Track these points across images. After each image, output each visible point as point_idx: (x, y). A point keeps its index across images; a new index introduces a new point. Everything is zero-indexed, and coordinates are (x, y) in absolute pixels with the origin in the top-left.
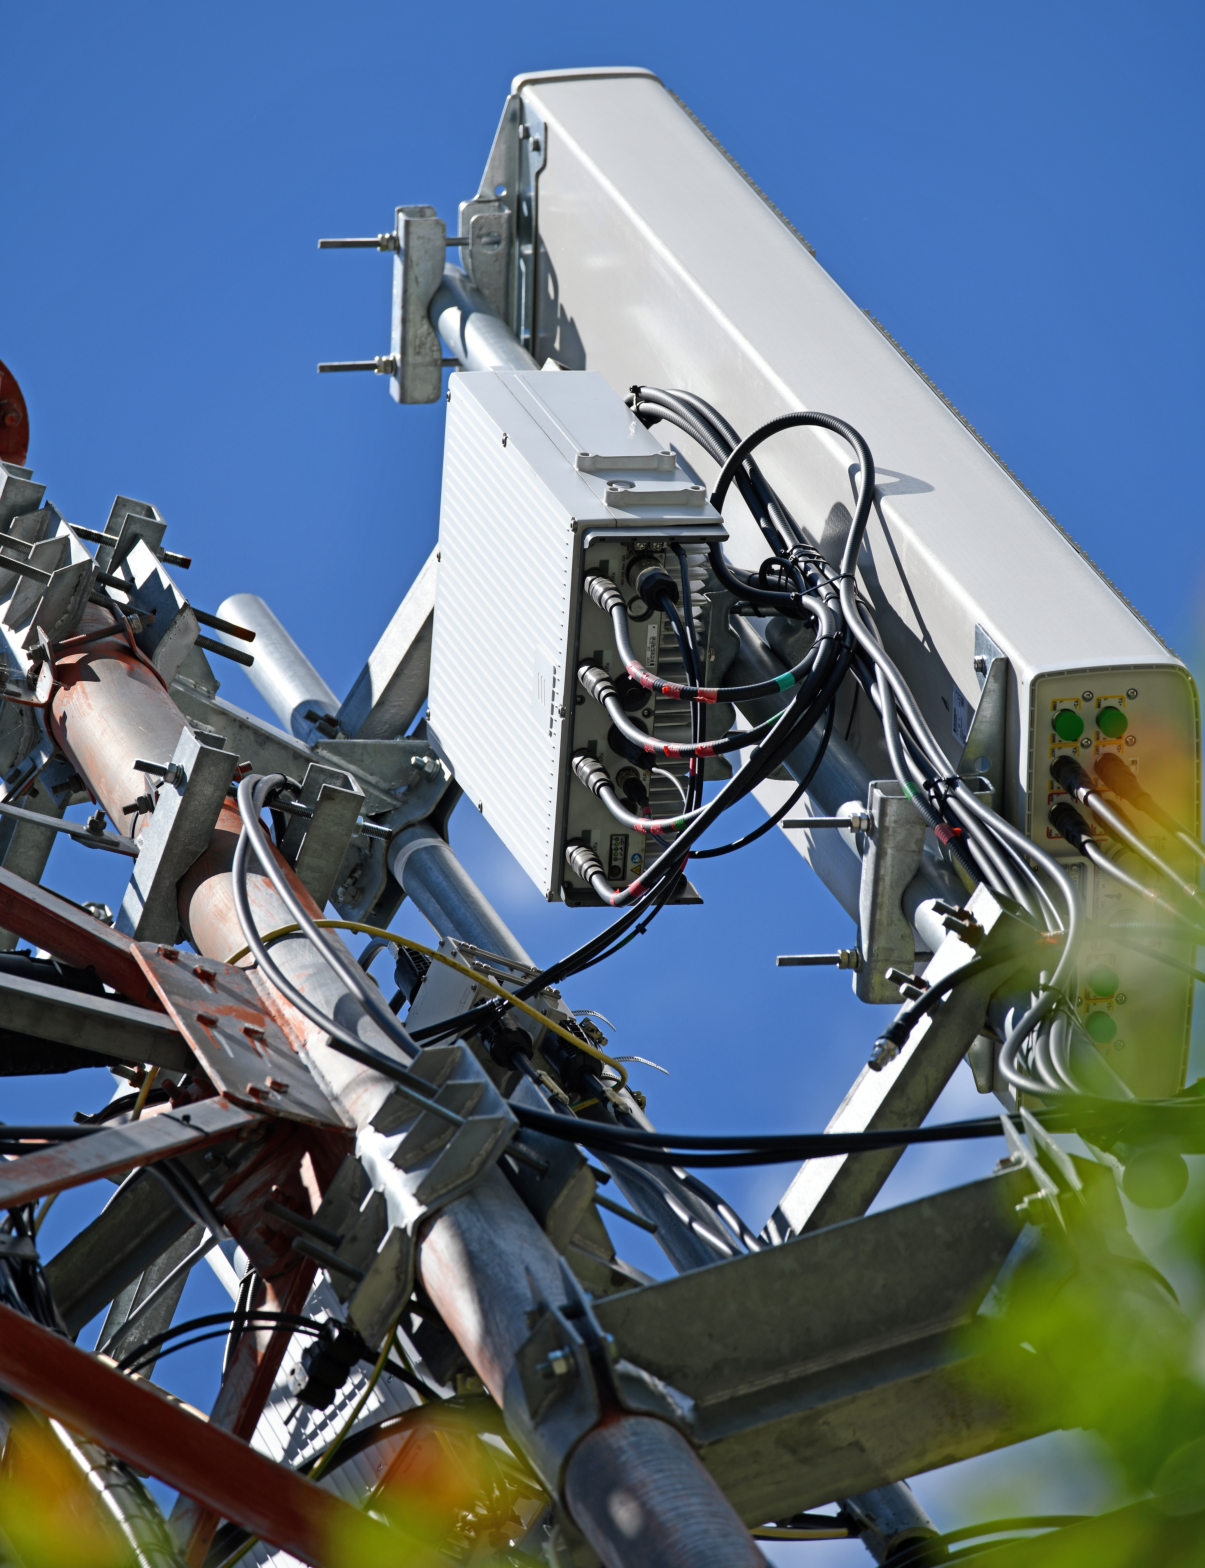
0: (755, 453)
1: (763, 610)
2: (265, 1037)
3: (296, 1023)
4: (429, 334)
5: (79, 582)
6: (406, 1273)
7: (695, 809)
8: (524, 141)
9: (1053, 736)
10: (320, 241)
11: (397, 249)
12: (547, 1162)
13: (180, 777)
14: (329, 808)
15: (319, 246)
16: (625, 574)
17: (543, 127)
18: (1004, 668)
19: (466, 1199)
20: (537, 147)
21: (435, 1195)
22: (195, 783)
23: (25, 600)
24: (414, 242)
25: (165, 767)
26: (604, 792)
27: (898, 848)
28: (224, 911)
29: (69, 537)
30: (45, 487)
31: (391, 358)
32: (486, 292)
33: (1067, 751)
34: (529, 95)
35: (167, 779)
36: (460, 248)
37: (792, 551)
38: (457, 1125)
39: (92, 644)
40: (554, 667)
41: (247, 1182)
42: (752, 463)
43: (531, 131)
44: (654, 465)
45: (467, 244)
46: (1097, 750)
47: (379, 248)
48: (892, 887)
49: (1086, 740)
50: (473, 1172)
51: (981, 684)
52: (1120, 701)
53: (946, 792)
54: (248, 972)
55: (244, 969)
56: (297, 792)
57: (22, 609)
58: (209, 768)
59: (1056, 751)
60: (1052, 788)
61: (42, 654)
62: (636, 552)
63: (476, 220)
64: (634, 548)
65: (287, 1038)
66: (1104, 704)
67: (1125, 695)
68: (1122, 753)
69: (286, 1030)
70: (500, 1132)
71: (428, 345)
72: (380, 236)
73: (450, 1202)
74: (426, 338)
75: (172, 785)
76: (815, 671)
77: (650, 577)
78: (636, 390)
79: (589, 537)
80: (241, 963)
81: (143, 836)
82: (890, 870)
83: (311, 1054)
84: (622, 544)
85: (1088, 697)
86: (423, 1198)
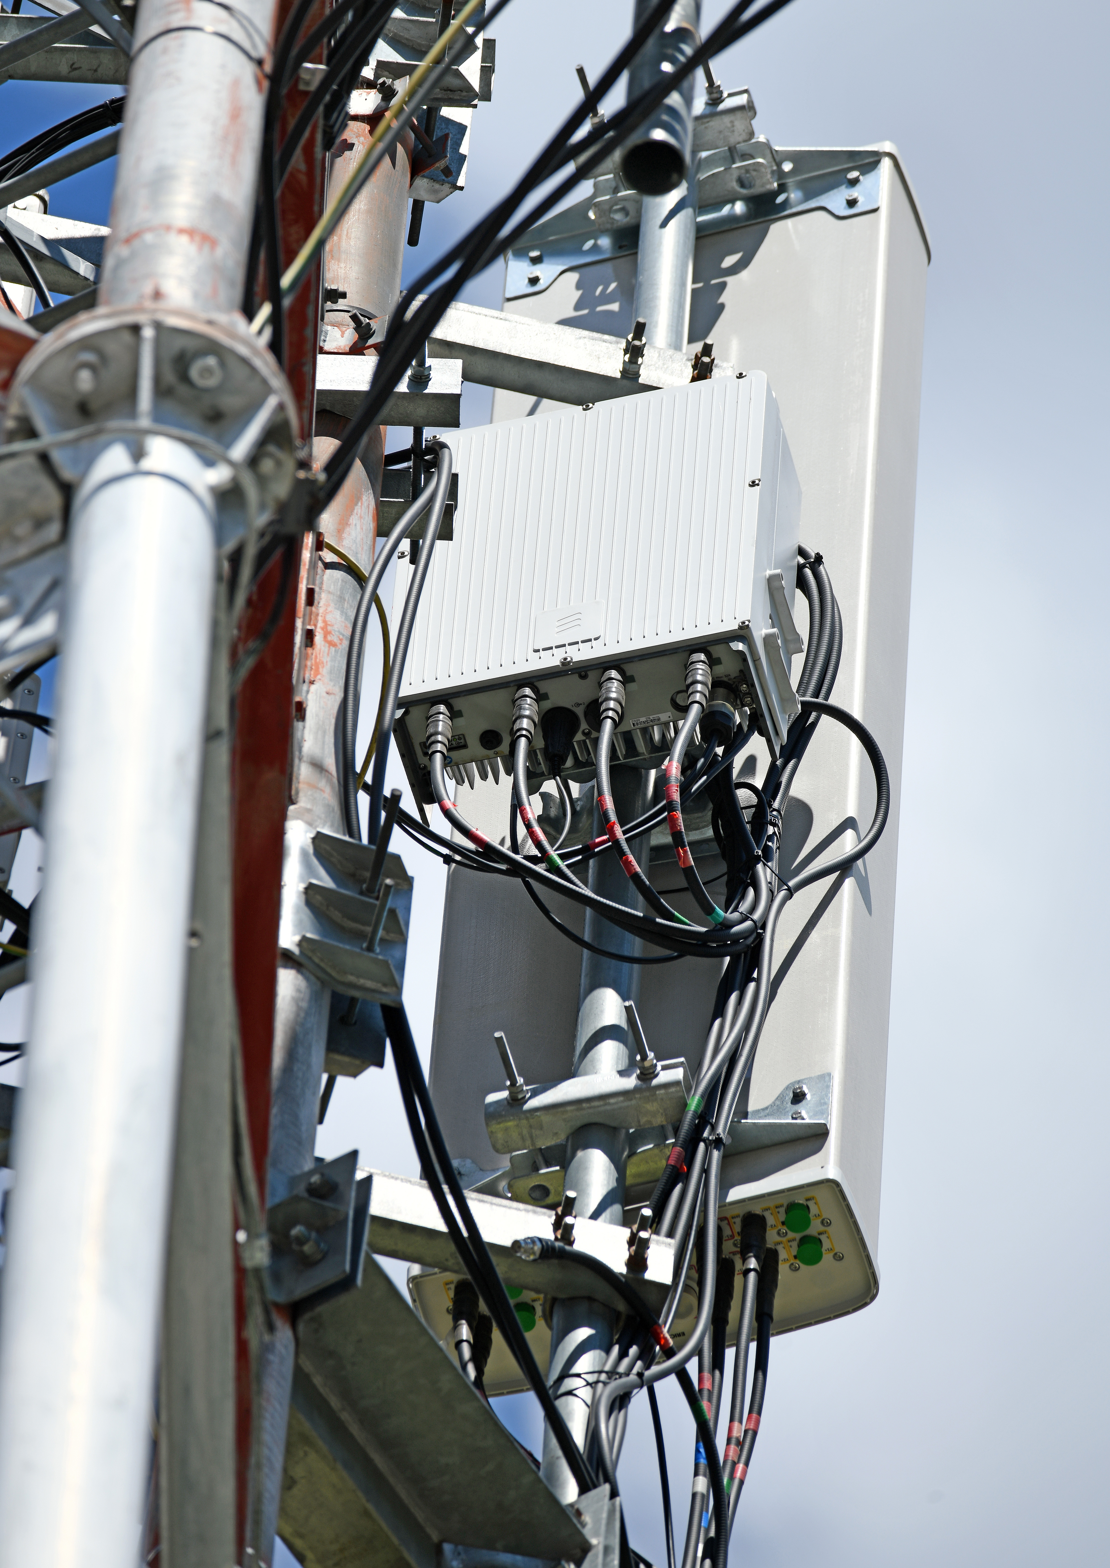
0: (825, 718)
3: (318, 657)
8: (846, 181)
9: (781, 1206)
12: (356, 1022)
13: (422, 380)
16: (714, 682)
17: (875, 207)
20: (850, 202)
22: (424, 399)
24: (727, 119)
26: (524, 741)
27: (638, 1107)
32: (701, 194)
33: (770, 1220)
34: (885, 166)
40: (600, 636)
43: (858, 187)
44: (790, 635)
46: (779, 1243)
48: (600, 1113)
49: (784, 1231)
51: (782, 1100)
52: (830, 1249)
53: (707, 1138)
58: (442, 406)
59: (769, 1212)
60: (733, 1218)
61: (389, 94)
62: (739, 686)
63: (762, 164)
64: (740, 682)
66: (823, 1238)
67: (835, 1251)
68: (782, 1264)
73: (311, 972)
76: (732, 933)
78: (819, 559)
79: (740, 647)
83: (310, 696)
84: (741, 671)
85: (826, 1223)
86: (304, 945)
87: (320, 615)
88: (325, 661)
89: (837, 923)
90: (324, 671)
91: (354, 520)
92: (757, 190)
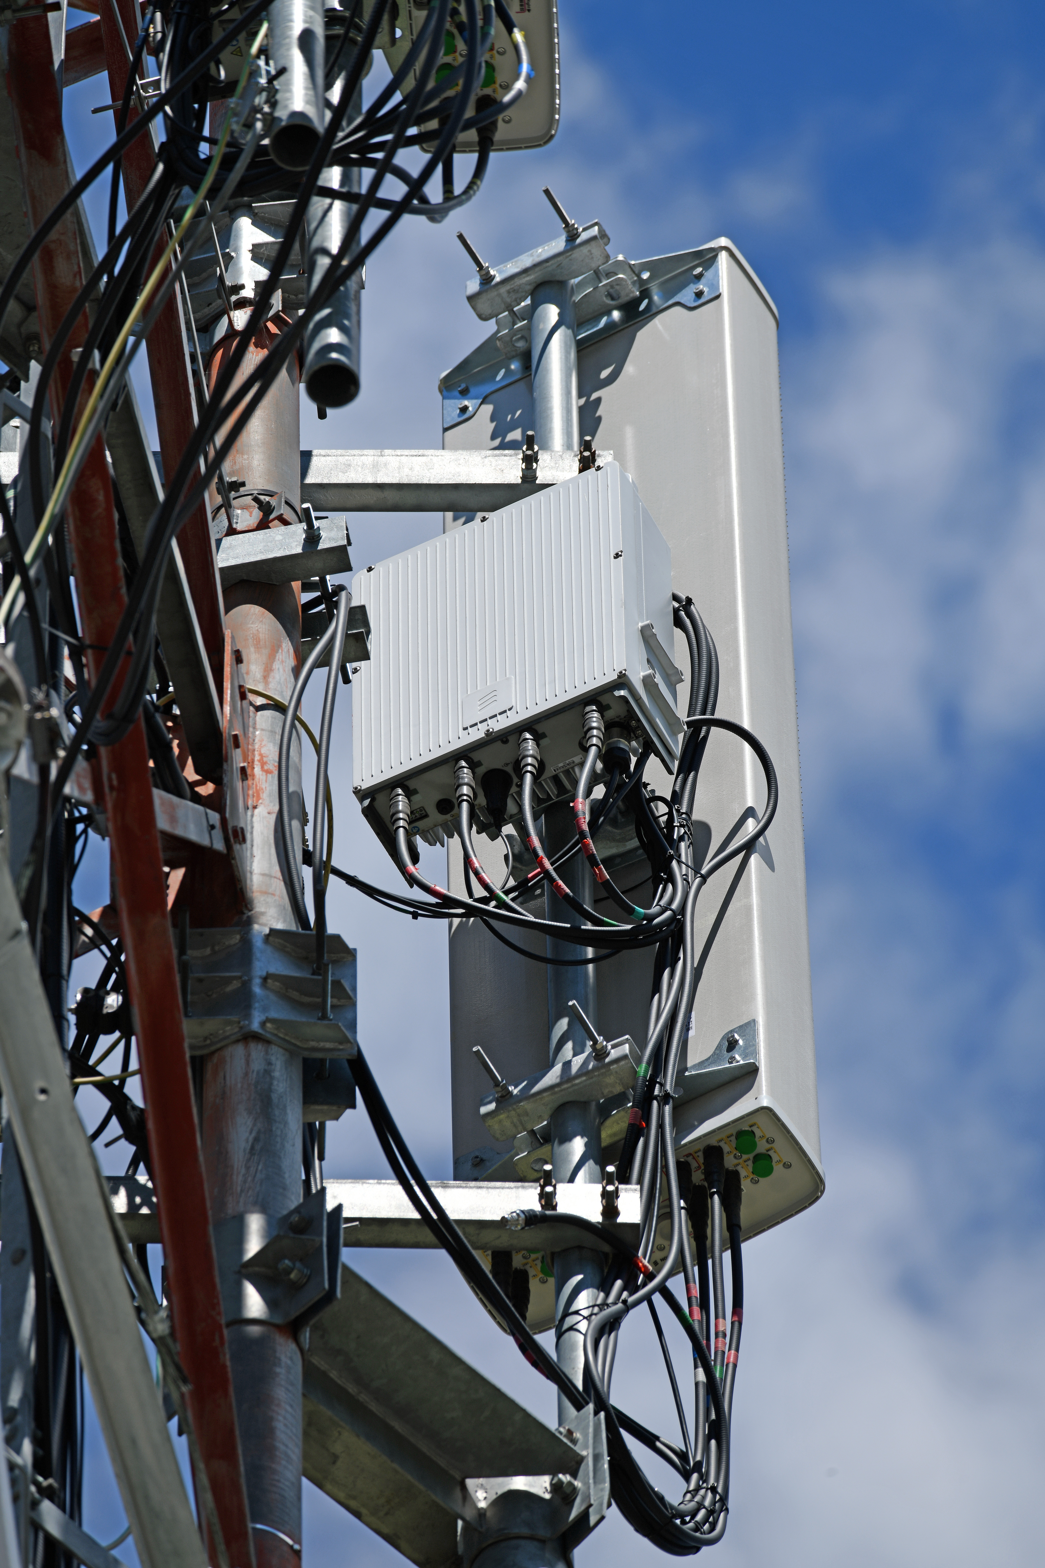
0: (714, 730)
3: (258, 785)
4: (526, 292)
6: (212, 1044)
8: (691, 278)
9: (732, 1135)
10: (548, 188)
11: (571, 239)
13: (315, 541)
16: (608, 724)
17: (716, 290)
18: (751, 1070)
19: (288, 1056)
20: (699, 293)
21: (276, 1032)
22: (318, 555)
24: (585, 250)
33: (726, 1148)
34: (726, 263)
37: (683, 813)
40: (514, 707)
42: (707, 735)
43: (703, 280)
44: (670, 672)
46: (739, 1165)
47: (562, 223)
48: (570, 1093)
49: (741, 1155)
50: (306, 1046)
51: (719, 1050)
52: (779, 1161)
53: (659, 1096)
54: (252, 710)
55: (251, 706)
58: (334, 557)
59: (723, 1142)
60: (696, 1153)
63: (622, 278)
64: (629, 720)
65: (248, 790)
66: (771, 1153)
67: (784, 1162)
68: (744, 1180)
69: (250, 782)
70: (341, 1047)
71: (518, 295)
73: (279, 1046)
74: (522, 291)
75: (305, 538)
76: (655, 924)
77: (623, 749)
78: (689, 601)
79: (622, 693)
80: (252, 698)
82: (579, 1087)
83: (254, 819)
84: (628, 711)
85: (770, 1141)
86: (269, 1025)
87: (256, 750)
88: (264, 787)
89: (748, 894)
90: (264, 795)
91: (276, 665)
92: (624, 299)
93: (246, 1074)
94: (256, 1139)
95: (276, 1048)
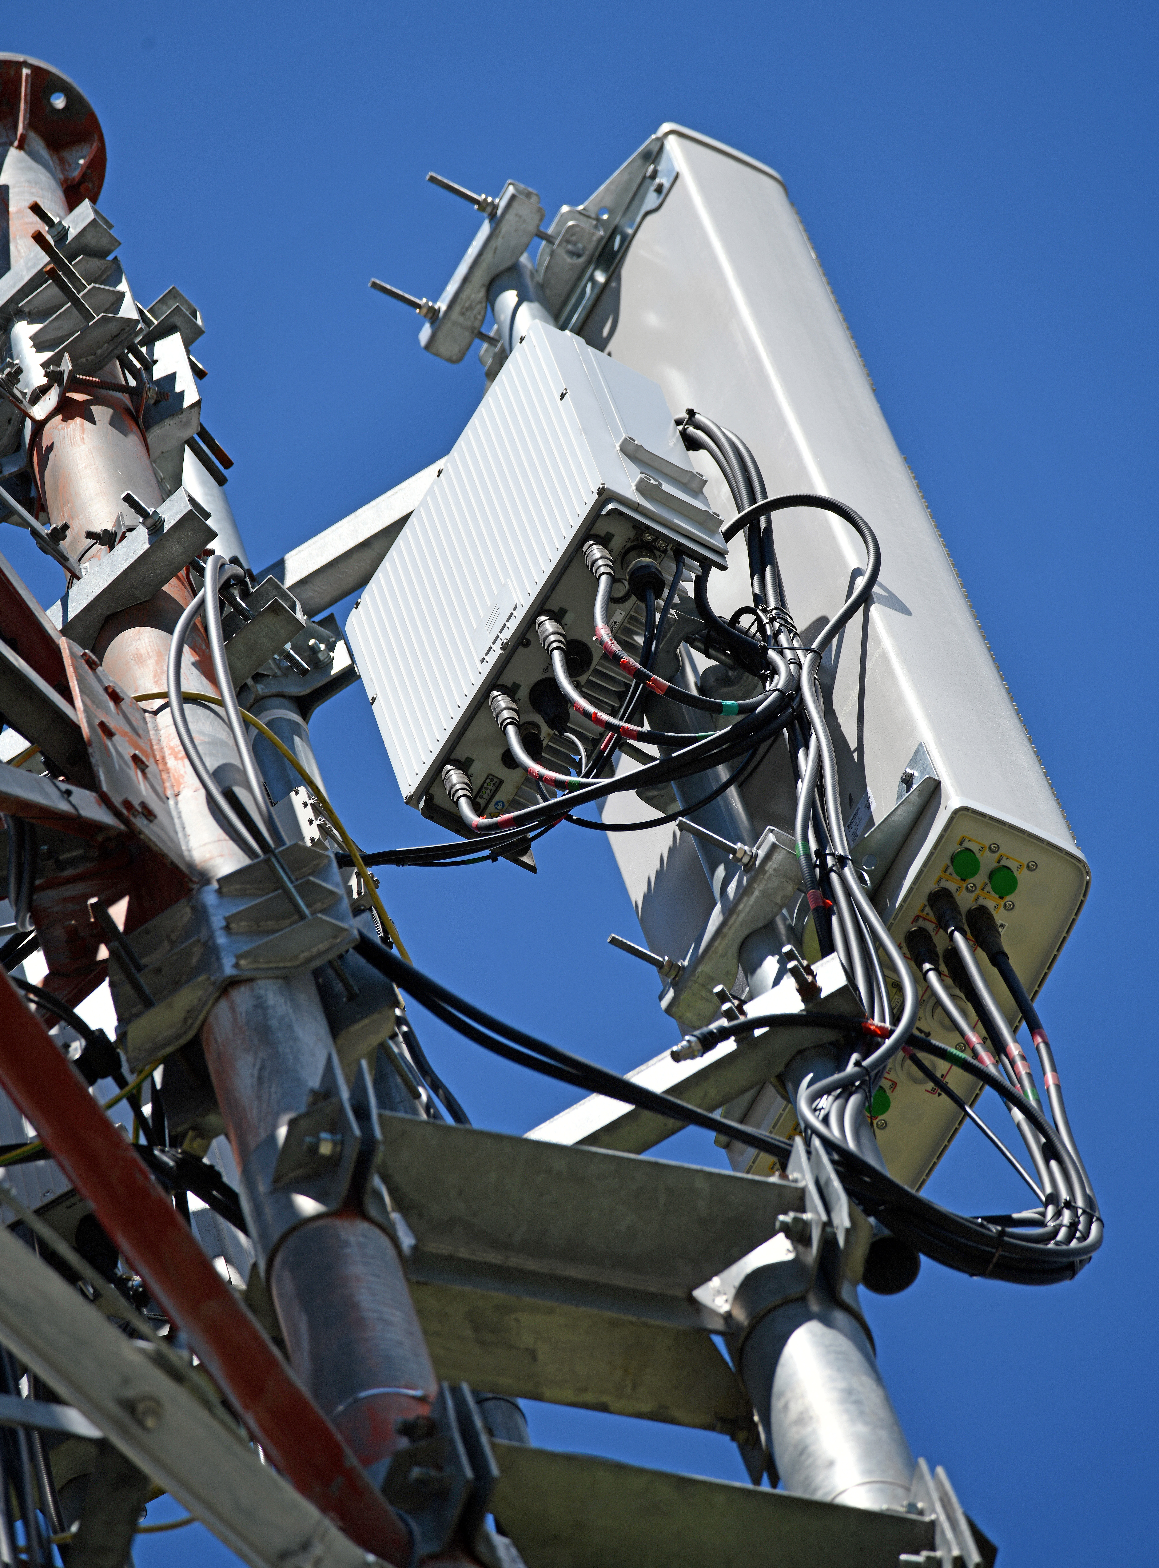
0: (775, 515)
1: (712, 652)
2: (147, 771)
3: (176, 774)
4: (480, 302)
5: (119, 334)
6: (194, 1020)
7: (592, 778)
8: (648, 181)
9: (947, 867)
10: (431, 174)
11: (492, 216)
12: (360, 991)
13: (158, 527)
14: (270, 619)
15: (427, 177)
16: (622, 554)
17: (674, 175)
18: (932, 787)
19: (280, 982)
20: (659, 189)
21: (255, 966)
22: (169, 538)
23: (60, 328)
24: (510, 216)
25: (149, 511)
26: (511, 729)
27: (764, 894)
28: (144, 657)
29: (125, 294)
30: (120, 244)
31: (436, 307)
32: (548, 292)
33: (952, 886)
34: (672, 144)
35: (146, 522)
36: (544, 243)
37: (772, 610)
38: (302, 917)
39: (104, 392)
40: (516, 604)
41: (67, 887)
42: (769, 521)
43: (659, 174)
44: (686, 479)
45: (553, 244)
46: (978, 898)
47: (476, 207)
48: (741, 925)
49: (972, 885)
50: (298, 963)
51: (900, 795)
52: (1019, 867)
53: (833, 866)
54: (147, 715)
55: (145, 711)
56: (245, 595)
57: (52, 335)
58: (188, 531)
59: (943, 881)
60: (922, 911)
61: (59, 377)
62: (642, 541)
63: (573, 226)
64: (641, 536)
65: (164, 783)
66: (1004, 862)
67: (1026, 864)
68: (997, 913)
69: (165, 776)
70: (338, 940)
71: (475, 311)
72: (483, 196)
73: (266, 978)
74: (477, 305)
75: (147, 531)
76: (759, 713)
77: (646, 567)
78: (691, 413)
79: (610, 506)
80: (143, 704)
81: (90, 565)
82: (747, 909)
83: (180, 805)
84: (634, 527)
85: (993, 849)
86: (243, 962)
87: (165, 747)
88: (182, 772)
90: (186, 779)
93: (235, 1020)
94: (262, 1069)
95: (263, 981)
